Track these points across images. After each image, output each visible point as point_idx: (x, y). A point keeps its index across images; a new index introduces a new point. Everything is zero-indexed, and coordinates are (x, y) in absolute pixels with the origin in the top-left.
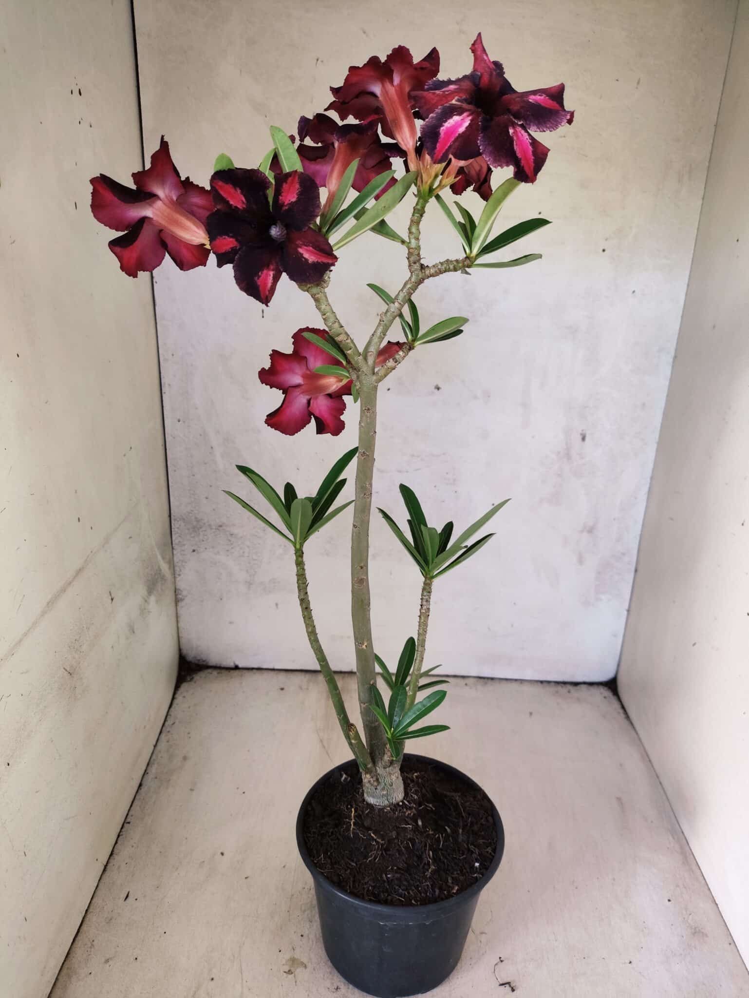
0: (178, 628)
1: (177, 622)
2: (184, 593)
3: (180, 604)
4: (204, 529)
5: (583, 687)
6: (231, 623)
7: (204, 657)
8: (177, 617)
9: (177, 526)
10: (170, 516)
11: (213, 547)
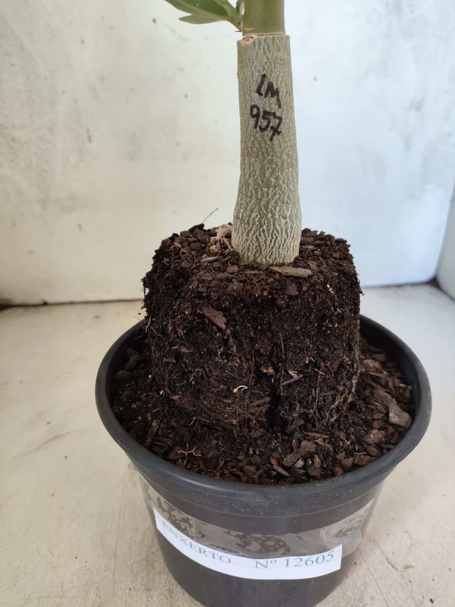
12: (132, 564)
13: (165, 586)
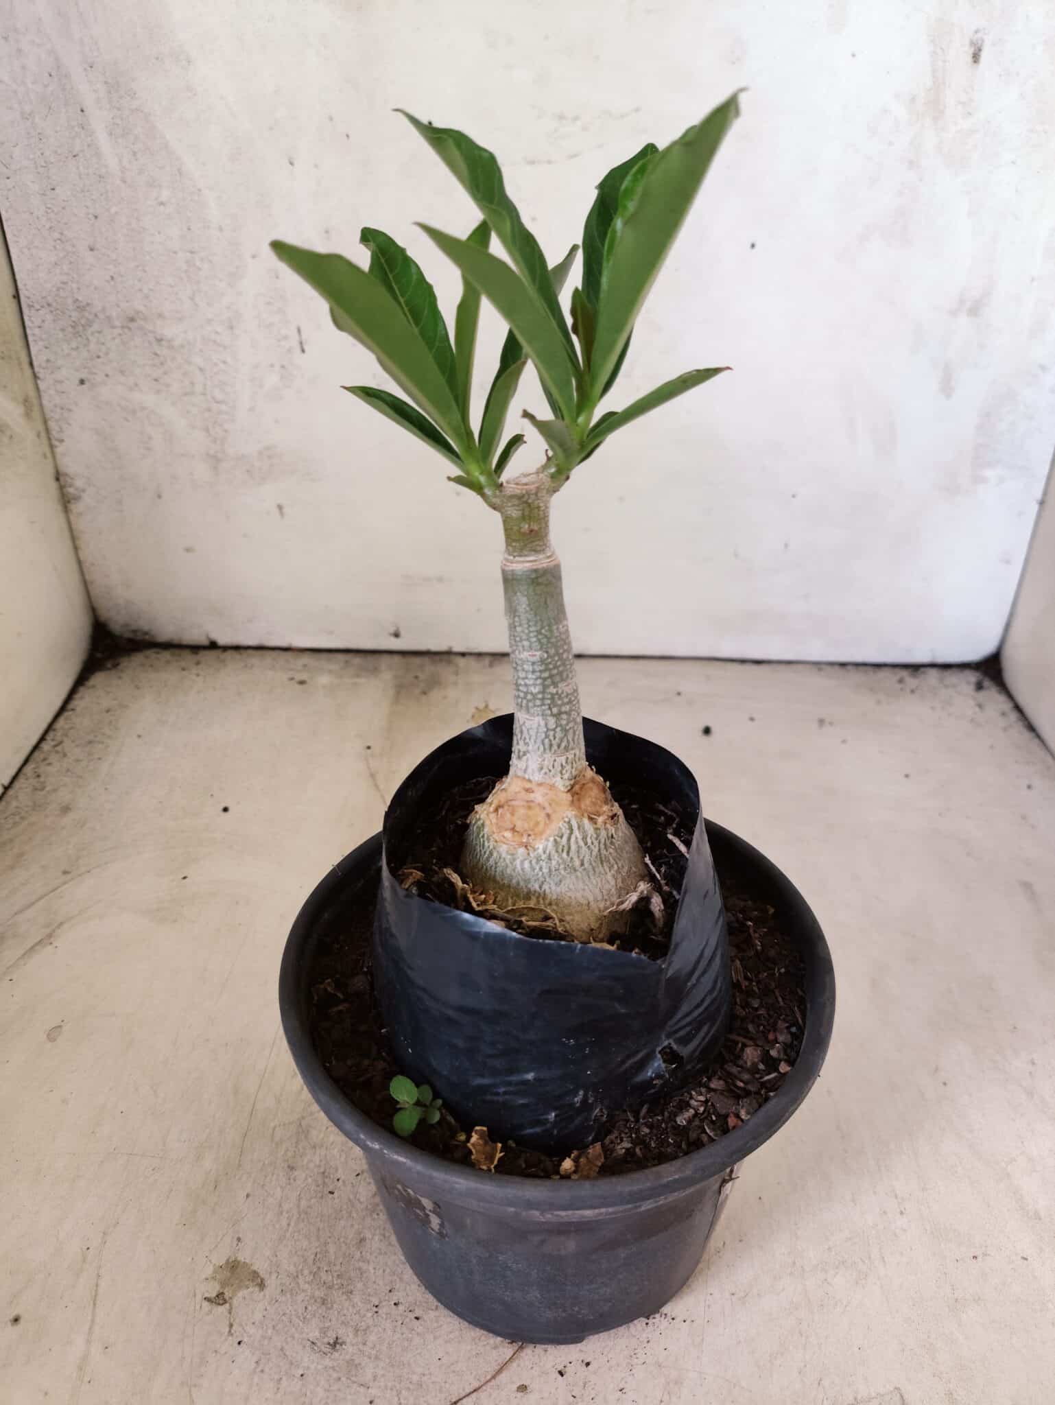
0: (80, 563)
1: (76, 548)
2: (79, 483)
3: (74, 507)
4: (96, 327)
5: (933, 673)
6: (188, 550)
7: (144, 625)
8: (73, 538)
9: (38, 322)
10: (17, 296)
11: (122, 372)
12: (274, 1129)
13: (319, 1166)
